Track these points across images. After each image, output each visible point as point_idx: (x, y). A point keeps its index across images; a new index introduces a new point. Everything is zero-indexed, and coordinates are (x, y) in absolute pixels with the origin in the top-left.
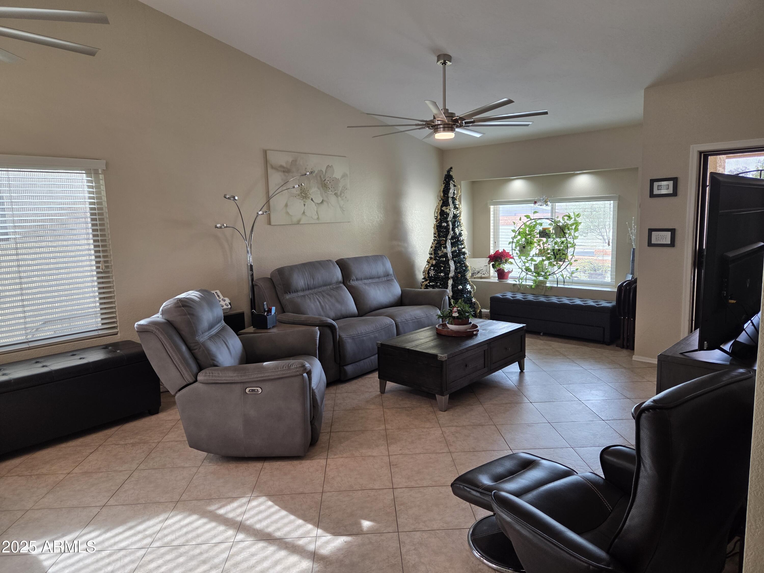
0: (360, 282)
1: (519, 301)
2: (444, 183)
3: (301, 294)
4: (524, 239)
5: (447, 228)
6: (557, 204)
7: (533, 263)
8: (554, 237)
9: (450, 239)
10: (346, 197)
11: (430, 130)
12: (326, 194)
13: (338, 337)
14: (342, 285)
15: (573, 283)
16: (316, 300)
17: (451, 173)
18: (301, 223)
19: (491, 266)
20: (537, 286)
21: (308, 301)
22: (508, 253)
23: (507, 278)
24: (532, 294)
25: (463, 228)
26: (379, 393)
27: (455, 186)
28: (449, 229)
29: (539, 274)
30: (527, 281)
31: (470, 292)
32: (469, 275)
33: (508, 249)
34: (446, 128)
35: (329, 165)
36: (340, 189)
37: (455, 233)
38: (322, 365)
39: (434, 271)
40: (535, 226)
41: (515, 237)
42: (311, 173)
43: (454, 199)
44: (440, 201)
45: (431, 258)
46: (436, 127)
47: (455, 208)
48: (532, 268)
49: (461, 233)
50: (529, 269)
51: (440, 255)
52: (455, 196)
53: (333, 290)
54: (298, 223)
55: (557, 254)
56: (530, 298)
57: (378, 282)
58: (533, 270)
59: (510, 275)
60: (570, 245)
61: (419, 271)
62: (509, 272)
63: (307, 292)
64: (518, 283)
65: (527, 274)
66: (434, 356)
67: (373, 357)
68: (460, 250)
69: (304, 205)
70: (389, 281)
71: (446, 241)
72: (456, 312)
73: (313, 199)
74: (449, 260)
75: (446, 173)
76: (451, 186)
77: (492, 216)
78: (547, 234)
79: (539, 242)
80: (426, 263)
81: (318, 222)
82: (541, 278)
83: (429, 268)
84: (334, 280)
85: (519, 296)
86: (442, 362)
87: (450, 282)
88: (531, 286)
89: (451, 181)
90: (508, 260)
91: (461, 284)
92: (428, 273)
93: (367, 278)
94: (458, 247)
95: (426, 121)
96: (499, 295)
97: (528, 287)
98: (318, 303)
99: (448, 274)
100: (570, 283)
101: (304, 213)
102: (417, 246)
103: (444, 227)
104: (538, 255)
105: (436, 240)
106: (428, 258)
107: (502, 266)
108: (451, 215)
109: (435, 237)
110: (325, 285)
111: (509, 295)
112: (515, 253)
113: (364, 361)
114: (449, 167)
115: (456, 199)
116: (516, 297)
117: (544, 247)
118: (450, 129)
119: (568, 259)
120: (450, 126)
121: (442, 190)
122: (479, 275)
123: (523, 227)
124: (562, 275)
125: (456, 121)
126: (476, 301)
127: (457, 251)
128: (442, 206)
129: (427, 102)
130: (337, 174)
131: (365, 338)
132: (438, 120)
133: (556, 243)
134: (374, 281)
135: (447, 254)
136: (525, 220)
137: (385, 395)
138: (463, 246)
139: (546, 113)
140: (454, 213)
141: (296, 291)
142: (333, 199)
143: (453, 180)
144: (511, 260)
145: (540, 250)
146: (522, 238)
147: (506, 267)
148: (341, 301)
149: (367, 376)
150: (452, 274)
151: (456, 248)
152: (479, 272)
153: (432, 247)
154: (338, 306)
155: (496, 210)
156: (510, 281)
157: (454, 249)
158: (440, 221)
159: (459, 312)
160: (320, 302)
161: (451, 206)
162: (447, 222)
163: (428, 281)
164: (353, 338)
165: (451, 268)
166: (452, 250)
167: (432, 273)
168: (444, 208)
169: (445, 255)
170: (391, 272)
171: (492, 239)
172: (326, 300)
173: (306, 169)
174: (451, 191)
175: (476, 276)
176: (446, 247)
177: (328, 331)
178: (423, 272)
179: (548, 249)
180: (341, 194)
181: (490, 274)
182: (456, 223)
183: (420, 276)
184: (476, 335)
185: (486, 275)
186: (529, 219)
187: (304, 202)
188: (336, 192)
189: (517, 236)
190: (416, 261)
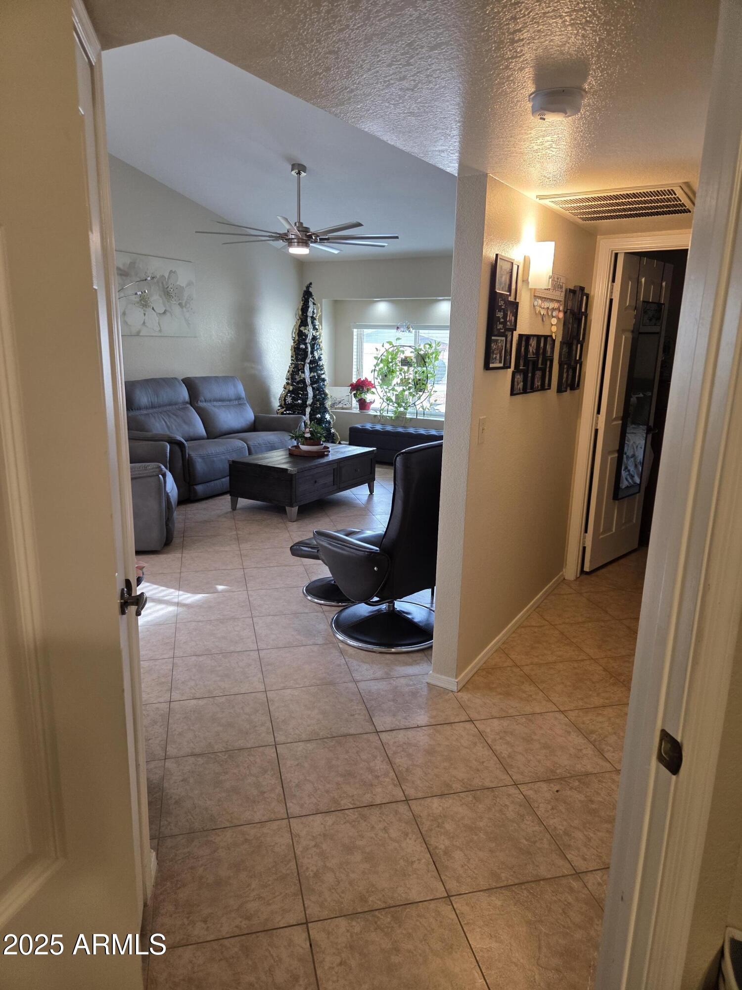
0: (209, 404)
1: (377, 431)
2: (303, 300)
3: (145, 412)
4: (386, 368)
5: (305, 351)
6: (420, 331)
7: (395, 393)
8: (416, 365)
9: (308, 363)
10: (192, 309)
11: (284, 243)
12: (169, 304)
13: (187, 456)
14: (189, 406)
15: (431, 415)
16: (162, 420)
17: (311, 290)
18: (141, 334)
19: (353, 396)
20: (397, 418)
21: (153, 420)
22: (370, 382)
23: (368, 409)
24: (391, 425)
25: (323, 352)
26: (231, 510)
27: (314, 304)
28: (308, 352)
29: (399, 405)
30: (389, 413)
31: (329, 422)
32: (328, 404)
33: (370, 378)
34: (300, 243)
35: (171, 271)
36: (185, 298)
37: (313, 357)
38: (173, 477)
39: (291, 398)
40: (397, 353)
41: (377, 365)
42: (153, 278)
43: (313, 318)
44: (298, 320)
45: (288, 384)
46: (290, 240)
47: (315, 329)
48: (394, 399)
49: (321, 358)
50: (391, 399)
51: (298, 380)
52: (314, 316)
53: (179, 410)
54: (138, 334)
55: (417, 384)
56: (389, 428)
57: (228, 405)
58: (394, 400)
59: (372, 406)
60: (431, 375)
61: (275, 398)
62: (371, 403)
63: (151, 411)
64: (379, 414)
65: (388, 404)
66: (285, 470)
67: (224, 480)
68: (319, 376)
69: (145, 314)
70: (241, 405)
71: (304, 366)
72: (308, 433)
73: (155, 309)
74: (307, 386)
75: (305, 289)
76: (311, 304)
77: (355, 340)
78: (408, 362)
79: (401, 370)
80: (283, 389)
81: (160, 335)
82: (402, 409)
83: (285, 394)
84: (181, 400)
85: (378, 427)
86: (292, 475)
87: (308, 410)
88: (392, 417)
89: (311, 299)
90: (370, 390)
91: (319, 413)
92: (285, 400)
93: (216, 400)
94: (317, 373)
95: (278, 234)
96: (359, 426)
97: (388, 418)
98: (163, 422)
99: (306, 401)
100: (429, 415)
101: (144, 323)
102: (273, 370)
103: (302, 349)
104: (400, 384)
105: (293, 364)
106: (285, 383)
107: (363, 396)
108: (310, 337)
109: (292, 360)
110: (170, 404)
111: (369, 426)
112: (377, 383)
113: (216, 482)
114: (309, 283)
115: (315, 319)
116: (375, 427)
117: (405, 376)
118: (305, 244)
119: (427, 390)
120: (304, 241)
121: (300, 308)
122: (340, 406)
123: (385, 354)
124: (422, 407)
125: (310, 237)
126: (335, 432)
127: (316, 377)
128: (300, 326)
129: (279, 218)
130: (182, 281)
131: (215, 459)
132: (291, 234)
133: (416, 373)
134: (225, 404)
135: (305, 379)
136: (387, 346)
137: (235, 512)
138: (322, 372)
139: (397, 237)
140: (313, 335)
141: (139, 409)
142: (177, 310)
143: (313, 297)
144: (373, 390)
145: (401, 380)
146: (384, 366)
147: (368, 397)
148: (188, 422)
149: (217, 498)
150: (309, 402)
151: (315, 374)
152: (340, 402)
153: (288, 372)
154: (186, 427)
155: (359, 334)
156: (372, 412)
157: (312, 374)
158: (297, 342)
159: (311, 432)
160: (165, 422)
161: (310, 326)
162: (305, 344)
163: (284, 409)
164: (203, 457)
165: (309, 395)
166: (311, 376)
167: (289, 400)
168: (302, 328)
169: (303, 381)
170: (243, 394)
171: (354, 367)
172: (172, 420)
173: (146, 273)
174: (310, 310)
175: (337, 407)
176: (303, 372)
177: (177, 448)
178: (279, 400)
179: (409, 379)
180: (186, 305)
181: (352, 404)
182: (315, 346)
183: (276, 404)
184: (327, 455)
185: (348, 406)
186: (391, 346)
187: (144, 310)
188: (181, 301)
189: (379, 364)
190: (272, 387)
